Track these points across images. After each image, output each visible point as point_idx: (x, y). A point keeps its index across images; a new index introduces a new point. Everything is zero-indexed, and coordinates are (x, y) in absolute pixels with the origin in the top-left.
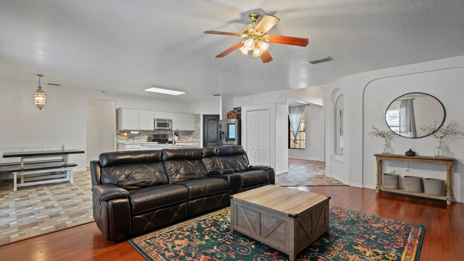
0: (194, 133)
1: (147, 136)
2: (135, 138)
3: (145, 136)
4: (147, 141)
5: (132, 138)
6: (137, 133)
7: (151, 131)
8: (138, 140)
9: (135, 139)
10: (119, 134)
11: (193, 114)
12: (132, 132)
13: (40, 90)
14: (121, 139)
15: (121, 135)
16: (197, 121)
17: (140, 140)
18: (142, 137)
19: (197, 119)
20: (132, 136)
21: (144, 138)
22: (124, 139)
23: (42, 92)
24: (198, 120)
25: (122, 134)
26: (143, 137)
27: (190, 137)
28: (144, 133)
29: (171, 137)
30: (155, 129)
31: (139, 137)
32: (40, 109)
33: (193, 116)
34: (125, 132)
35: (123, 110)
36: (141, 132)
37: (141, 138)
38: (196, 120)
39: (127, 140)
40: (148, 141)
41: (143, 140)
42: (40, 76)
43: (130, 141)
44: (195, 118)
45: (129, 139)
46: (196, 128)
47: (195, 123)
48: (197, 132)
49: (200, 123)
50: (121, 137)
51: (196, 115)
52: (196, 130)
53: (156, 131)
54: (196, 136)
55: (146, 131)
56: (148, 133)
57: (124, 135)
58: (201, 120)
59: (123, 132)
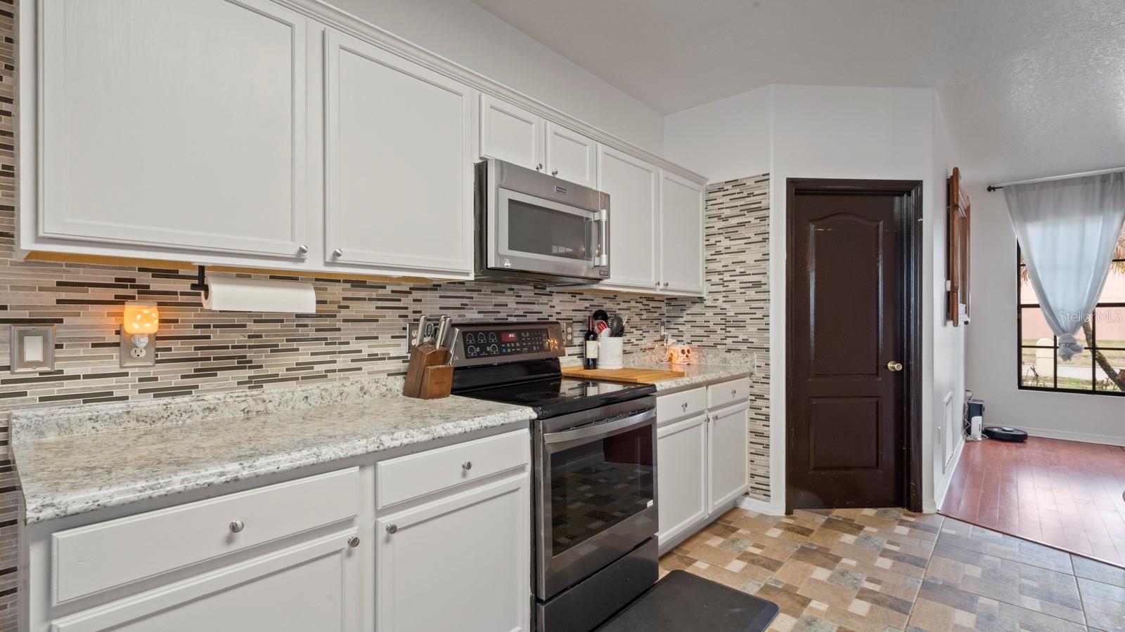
0: (697, 308)
1: (404, 342)
2: (277, 364)
3: (384, 339)
4: (398, 384)
5: (244, 363)
6: (304, 300)
7: (436, 287)
8: (313, 387)
9: (274, 379)
10: (39, 323)
11: (699, 179)
14: (69, 387)
15: (59, 330)
16: (729, 233)
17: (333, 385)
18: (354, 345)
19: (727, 212)
20: (237, 337)
21: (373, 358)
22: (126, 386)
24: (733, 222)
25: (98, 320)
26: (366, 348)
27: (662, 339)
28: (370, 309)
29: (570, 344)
30: (491, 264)
31: (322, 347)
33: (701, 194)
34: (144, 291)
36: (336, 292)
37: (342, 361)
38: (722, 224)
39: (159, 393)
40: (415, 390)
41: (363, 378)
43: (210, 398)
44: (710, 208)
45: (189, 382)
46: (715, 278)
47: (713, 240)
48: (725, 305)
49: (760, 238)
50: (59, 353)
51: (716, 188)
52: (720, 288)
53: (475, 295)
54: (719, 331)
55: (389, 288)
56: (418, 307)
57: (118, 333)
58: (771, 220)
59: (109, 294)
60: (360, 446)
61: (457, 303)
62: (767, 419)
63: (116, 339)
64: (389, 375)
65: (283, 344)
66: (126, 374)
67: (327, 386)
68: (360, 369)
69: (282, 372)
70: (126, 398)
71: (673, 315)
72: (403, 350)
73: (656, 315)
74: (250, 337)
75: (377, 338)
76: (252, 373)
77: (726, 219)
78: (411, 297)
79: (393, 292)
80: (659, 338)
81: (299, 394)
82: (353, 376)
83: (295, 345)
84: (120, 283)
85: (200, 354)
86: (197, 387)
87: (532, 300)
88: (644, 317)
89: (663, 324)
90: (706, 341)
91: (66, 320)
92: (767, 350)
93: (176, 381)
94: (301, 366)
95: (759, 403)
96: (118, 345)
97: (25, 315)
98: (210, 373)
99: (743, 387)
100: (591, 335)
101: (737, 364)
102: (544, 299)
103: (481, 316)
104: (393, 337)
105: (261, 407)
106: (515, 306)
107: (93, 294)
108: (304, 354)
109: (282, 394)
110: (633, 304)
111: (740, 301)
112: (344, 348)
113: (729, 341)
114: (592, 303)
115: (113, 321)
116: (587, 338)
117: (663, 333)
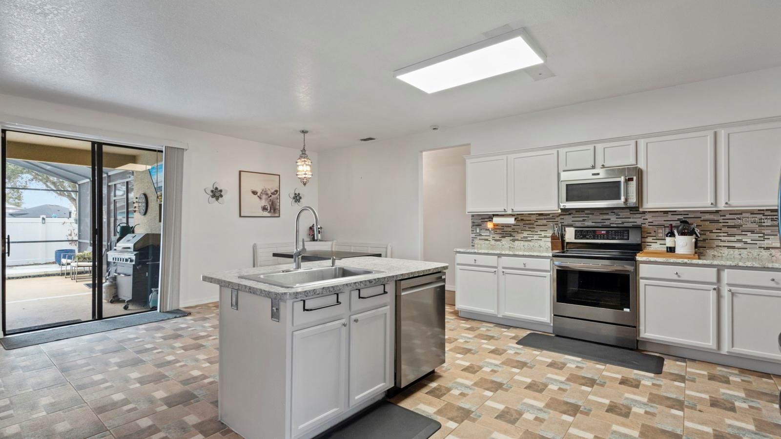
1: (552, 233)
2: (519, 237)
4: (549, 245)
5: (511, 236)
6: (511, 221)
8: (526, 243)
9: (517, 240)
10: (479, 225)
12: (497, 220)
13: (304, 154)
14: (482, 237)
15: (481, 227)
17: (532, 243)
18: (539, 233)
20: (510, 229)
22: (490, 238)
23: (306, 157)
26: (543, 234)
28: (544, 222)
30: (562, 207)
31: (530, 233)
32: (305, 184)
37: (536, 237)
39: (496, 240)
41: (541, 242)
42: (304, 132)
43: (503, 242)
45: (501, 239)
50: (482, 231)
53: (590, 216)
55: (551, 215)
56: (562, 221)
57: (488, 227)
59: (488, 220)
60: (498, 252)
61: (581, 219)
64: (548, 242)
65: (520, 231)
66: (490, 236)
67: (530, 243)
68: (541, 240)
69: (520, 238)
70: (491, 241)
74: (512, 229)
75: (545, 231)
76: (513, 238)
78: (559, 218)
81: (522, 245)
82: (539, 241)
83: (523, 232)
85: (502, 233)
91: (483, 225)
93: (498, 238)
94: (524, 237)
96: (488, 230)
97: (477, 224)
98: (503, 237)
100: (669, 234)
103: (594, 224)
104: (549, 230)
105: (513, 246)
107: (486, 220)
108: (525, 234)
109: (518, 244)
112: (536, 233)
115: (487, 225)
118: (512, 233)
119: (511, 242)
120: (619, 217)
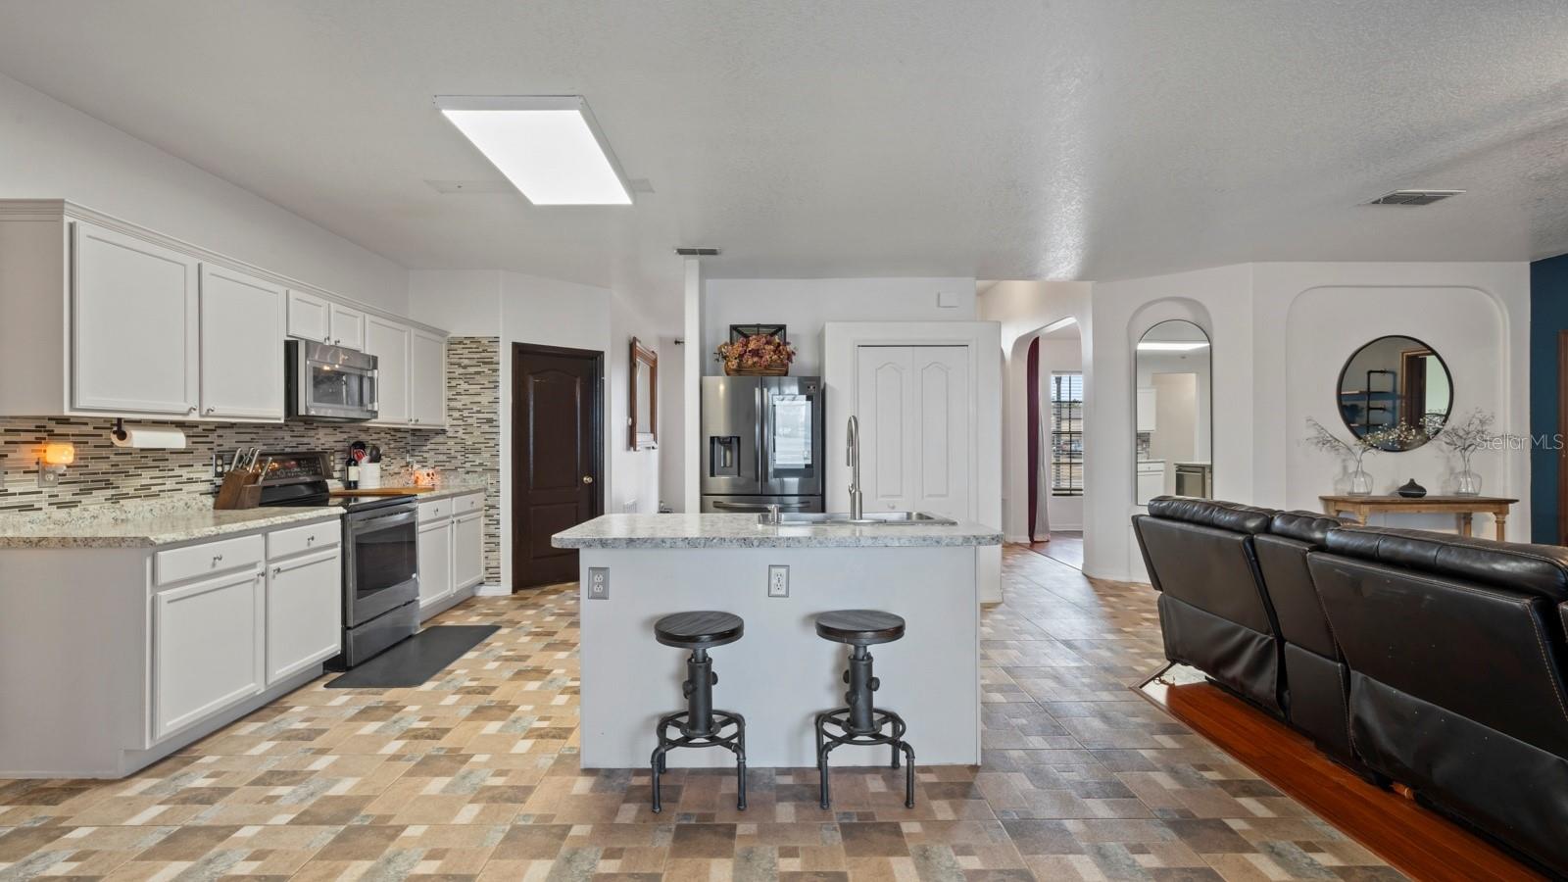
0: (440, 439)
1: (211, 469)
2: (129, 486)
3: (198, 466)
4: (210, 501)
5: (108, 485)
6: (177, 440)
7: (232, 425)
8: (153, 501)
9: (126, 496)
11: (442, 333)
12: (139, 439)
14: (12, 500)
15: (7, 463)
16: (468, 378)
17: (165, 500)
18: (178, 471)
19: (466, 362)
20: (104, 466)
21: (190, 481)
22: (41, 501)
24: (471, 370)
25: (27, 455)
26: (185, 473)
27: (408, 465)
29: (334, 470)
30: (302, 413)
31: (157, 473)
33: (444, 345)
34: (63, 437)
35: (83, 230)
37: (170, 484)
38: (462, 371)
39: (61, 505)
40: (225, 504)
41: (185, 496)
43: (92, 509)
44: (451, 356)
45: (77, 498)
46: (456, 414)
47: (454, 383)
48: (464, 436)
49: (492, 385)
51: (457, 341)
52: (460, 422)
54: (459, 457)
55: (201, 428)
56: (220, 441)
57: (38, 463)
58: (500, 373)
59: (31, 437)
60: (263, 523)
62: (498, 523)
63: (36, 468)
64: (201, 494)
65: (132, 471)
66: (41, 492)
67: (163, 502)
68: (181, 490)
69: (131, 492)
70: (41, 509)
71: (416, 443)
72: (209, 474)
73: (402, 444)
74: (112, 466)
75: (192, 466)
76: (113, 492)
77: (465, 367)
78: (215, 435)
79: (204, 430)
80: (404, 464)
81: (148, 508)
82: (178, 495)
83: (139, 471)
84: (39, 429)
85: (82, 478)
86: (80, 502)
87: (302, 434)
88: (392, 446)
89: (408, 452)
90: (448, 466)
91: (10, 455)
92: (498, 470)
93: (69, 498)
94: (144, 487)
95: (492, 511)
96: (37, 472)
98: (87, 491)
99: (479, 500)
100: (352, 461)
101: (474, 482)
102: (312, 433)
103: (265, 447)
104: (204, 465)
105: (123, 517)
106: (291, 439)
107: (24, 437)
108: (146, 478)
110: (383, 434)
111: (477, 433)
112: (171, 473)
113: (468, 465)
114: (349, 435)
115: (35, 456)
116: (348, 464)
117: (408, 460)
118: (112, 478)
119: (108, 504)
120: (295, 434)
